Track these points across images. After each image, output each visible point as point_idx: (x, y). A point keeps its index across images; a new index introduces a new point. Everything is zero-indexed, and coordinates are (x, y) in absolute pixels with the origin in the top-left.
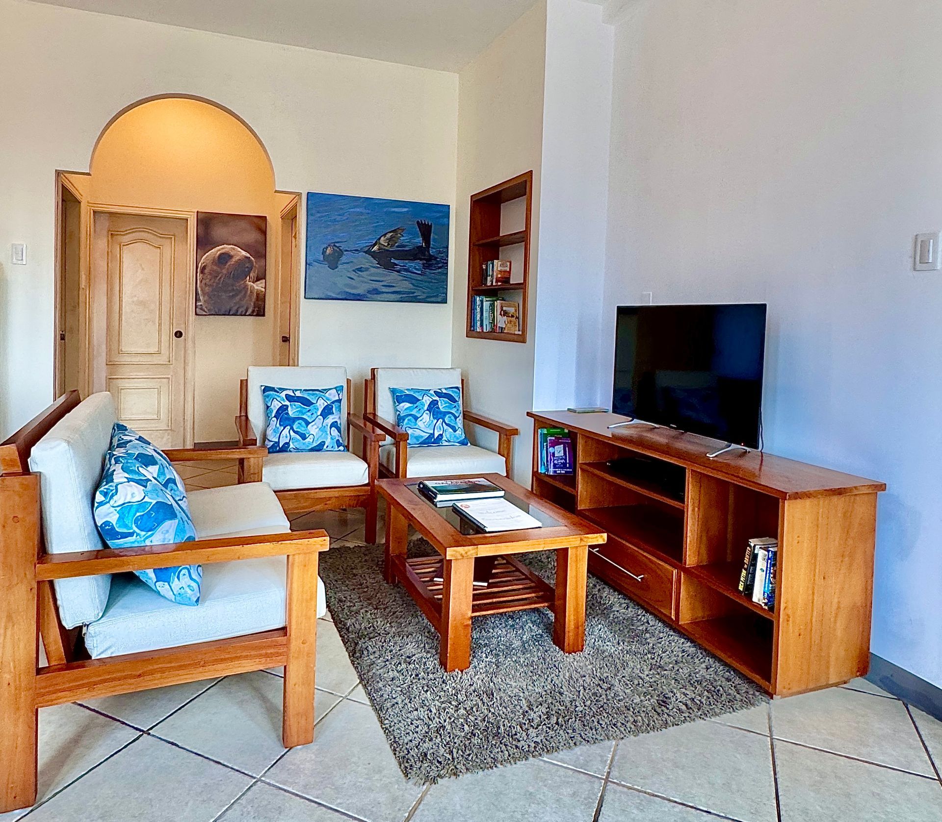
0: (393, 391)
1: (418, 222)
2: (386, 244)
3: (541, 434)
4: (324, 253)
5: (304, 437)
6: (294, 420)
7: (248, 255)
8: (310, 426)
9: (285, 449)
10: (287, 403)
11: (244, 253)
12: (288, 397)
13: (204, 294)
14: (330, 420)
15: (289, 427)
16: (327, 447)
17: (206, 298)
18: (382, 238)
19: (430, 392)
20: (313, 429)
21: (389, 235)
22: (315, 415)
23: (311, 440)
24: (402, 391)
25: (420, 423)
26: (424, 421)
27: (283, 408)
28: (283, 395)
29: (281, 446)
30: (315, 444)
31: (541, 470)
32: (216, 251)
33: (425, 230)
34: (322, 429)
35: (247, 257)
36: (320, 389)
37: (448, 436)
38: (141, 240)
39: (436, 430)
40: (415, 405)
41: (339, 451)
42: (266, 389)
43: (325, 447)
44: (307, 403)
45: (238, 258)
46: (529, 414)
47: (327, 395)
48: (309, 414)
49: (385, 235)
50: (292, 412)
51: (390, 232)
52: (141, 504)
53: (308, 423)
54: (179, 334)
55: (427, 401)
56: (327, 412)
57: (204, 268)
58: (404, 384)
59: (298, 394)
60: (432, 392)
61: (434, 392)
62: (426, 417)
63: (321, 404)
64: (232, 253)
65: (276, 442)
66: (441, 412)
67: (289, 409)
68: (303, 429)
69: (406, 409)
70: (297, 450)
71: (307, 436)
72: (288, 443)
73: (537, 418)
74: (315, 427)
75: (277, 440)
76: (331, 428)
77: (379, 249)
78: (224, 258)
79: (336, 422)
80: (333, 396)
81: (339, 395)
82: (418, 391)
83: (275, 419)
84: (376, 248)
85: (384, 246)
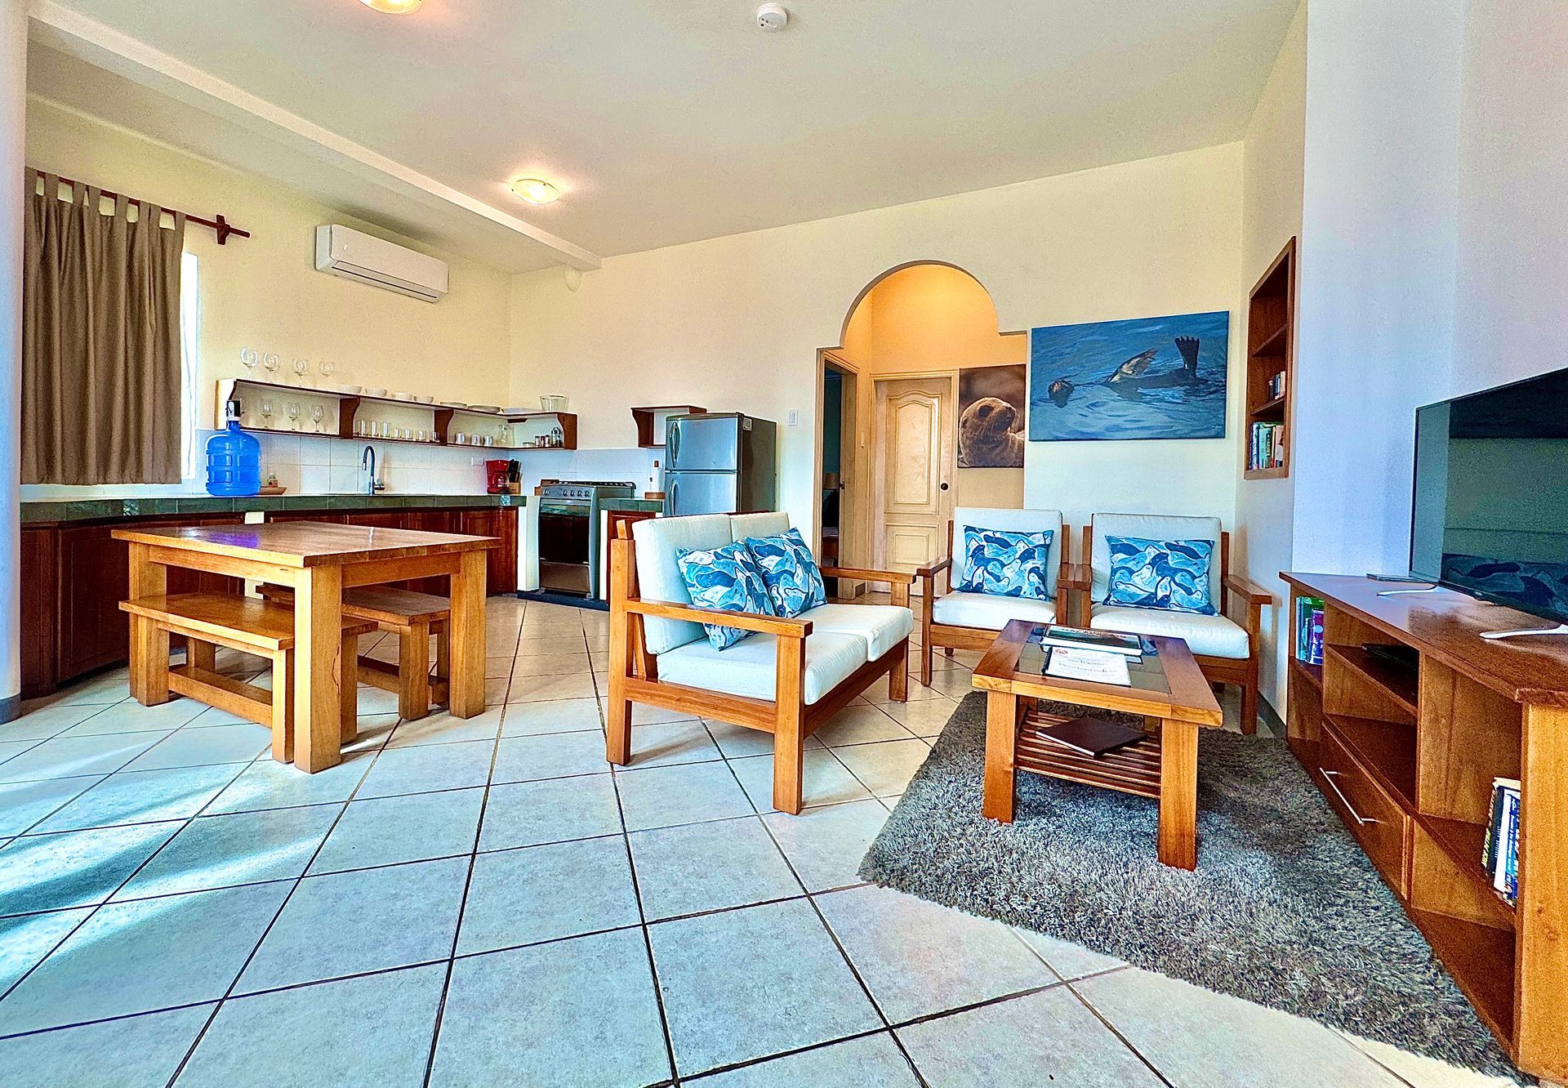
0: (1109, 539)
1: (1177, 341)
2: (1131, 372)
3: (1300, 605)
4: (1050, 390)
5: (998, 579)
6: (989, 560)
7: (1009, 405)
8: (1005, 568)
9: (978, 589)
10: (984, 543)
11: (1005, 404)
12: (987, 538)
13: (965, 447)
14: (1030, 565)
15: (983, 568)
16: (1025, 593)
17: (968, 450)
18: (1125, 366)
19: (1161, 543)
20: (1008, 572)
21: (1134, 362)
22: (1012, 558)
23: (1007, 584)
24: (1118, 540)
25: (1136, 579)
26: (1142, 576)
27: (980, 548)
28: (982, 535)
29: (974, 586)
30: (1010, 588)
31: (1300, 656)
32: (976, 405)
33: (1189, 348)
34: (1020, 573)
35: (1007, 408)
36: (1024, 532)
37: (1178, 599)
38: (914, 402)
39: (1159, 590)
40: (1133, 557)
41: (1040, 599)
42: (968, 529)
43: (1022, 593)
44: (1004, 544)
45: (999, 409)
46: (1282, 576)
47: (1030, 538)
48: (1006, 556)
49: (1129, 362)
50: (987, 553)
51: (1136, 357)
52: (705, 567)
53: (1003, 565)
54: (945, 487)
55: (1152, 552)
56: (1027, 555)
57: (966, 422)
58: (1125, 531)
59: (998, 535)
60: (1162, 544)
61: (1166, 544)
62: (1146, 572)
63: (1021, 548)
64: (993, 405)
65: (969, 582)
66: (1170, 569)
67: (986, 549)
68: (997, 570)
69: (1119, 561)
70: (992, 592)
71: (1002, 578)
72: (981, 584)
73: (1296, 584)
74: (1011, 570)
75: (970, 579)
76: (1029, 573)
77: (1120, 379)
78: (985, 411)
79: (1038, 568)
80: (1039, 540)
81: (1045, 539)
82: (1142, 541)
83: (970, 558)
84: (1116, 378)
85: (1127, 374)
